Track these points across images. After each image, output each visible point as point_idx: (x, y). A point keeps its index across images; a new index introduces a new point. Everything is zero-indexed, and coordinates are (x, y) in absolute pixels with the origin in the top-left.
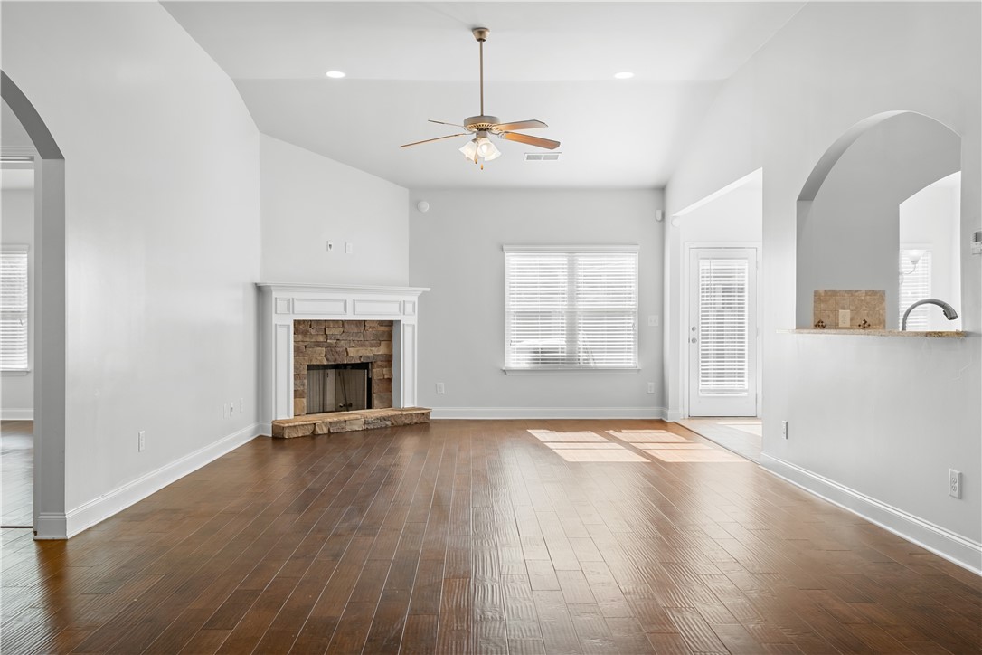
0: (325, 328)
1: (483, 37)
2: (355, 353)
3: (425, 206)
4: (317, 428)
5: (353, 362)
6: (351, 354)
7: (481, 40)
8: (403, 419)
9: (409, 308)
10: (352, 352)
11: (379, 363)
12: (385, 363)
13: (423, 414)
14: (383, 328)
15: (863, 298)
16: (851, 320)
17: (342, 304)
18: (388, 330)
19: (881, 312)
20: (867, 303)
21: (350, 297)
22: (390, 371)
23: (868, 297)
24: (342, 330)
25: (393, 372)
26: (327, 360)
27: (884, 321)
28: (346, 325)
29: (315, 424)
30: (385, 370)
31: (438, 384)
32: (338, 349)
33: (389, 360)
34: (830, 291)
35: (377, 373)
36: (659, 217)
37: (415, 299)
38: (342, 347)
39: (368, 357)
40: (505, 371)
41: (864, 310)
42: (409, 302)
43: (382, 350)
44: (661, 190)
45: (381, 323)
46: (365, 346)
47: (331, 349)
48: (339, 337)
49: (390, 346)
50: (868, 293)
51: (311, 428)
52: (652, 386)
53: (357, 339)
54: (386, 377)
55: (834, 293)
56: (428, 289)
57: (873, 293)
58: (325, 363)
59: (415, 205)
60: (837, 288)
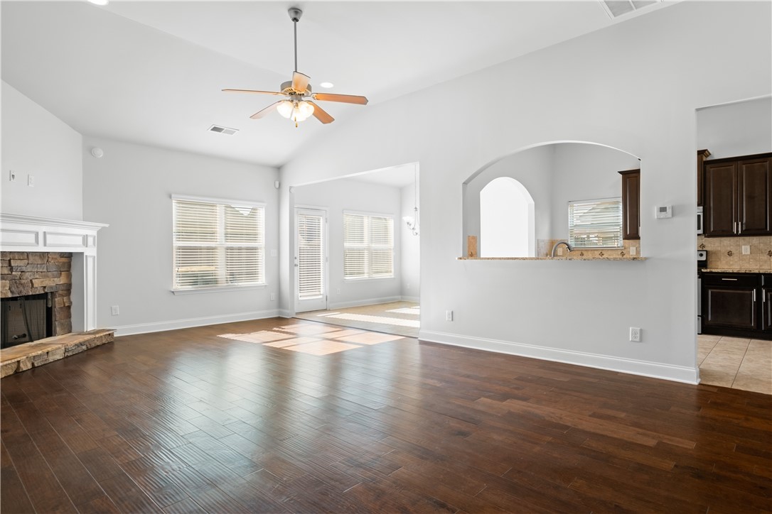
0: (10, 261)
1: (297, 17)
2: (40, 284)
3: (100, 153)
4: (21, 365)
5: (37, 293)
6: (35, 285)
7: (295, 20)
8: (96, 341)
9: (90, 240)
10: (37, 283)
11: (61, 292)
12: (65, 292)
13: (109, 334)
14: (64, 260)
17: (33, 235)
18: (68, 262)
21: (41, 229)
22: (69, 299)
24: (26, 261)
25: (72, 300)
26: (12, 292)
28: (30, 257)
29: (19, 362)
30: (65, 298)
31: (114, 307)
32: (23, 281)
33: (68, 288)
35: (58, 302)
36: (277, 186)
37: (95, 233)
38: (27, 279)
39: (51, 287)
40: (173, 292)
42: (91, 236)
43: (62, 280)
44: (279, 169)
45: (62, 255)
46: (48, 277)
47: (16, 282)
48: (24, 269)
49: (69, 276)
51: (15, 366)
52: (273, 296)
53: (41, 270)
54: (67, 305)
56: (107, 225)
58: (10, 295)
59: (89, 150)
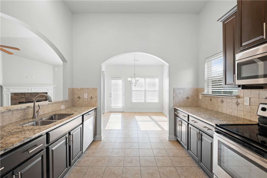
0: (24, 94)
3: (56, 69)
9: (50, 90)
15: (91, 90)
16: (88, 96)
19: (96, 94)
20: (92, 92)
21: (30, 88)
23: (92, 90)
24: (30, 95)
26: (25, 101)
27: (97, 97)
34: (82, 88)
37: (52, 88)
38: (30, 98)
41: (91, 94)
42: (50, 88)
47: (27, 99)
50: (92, 89)
55: (83, 89)
56: (55, 86)
57: (94, 89)
59: (54, 69)
60: (84, 88)
